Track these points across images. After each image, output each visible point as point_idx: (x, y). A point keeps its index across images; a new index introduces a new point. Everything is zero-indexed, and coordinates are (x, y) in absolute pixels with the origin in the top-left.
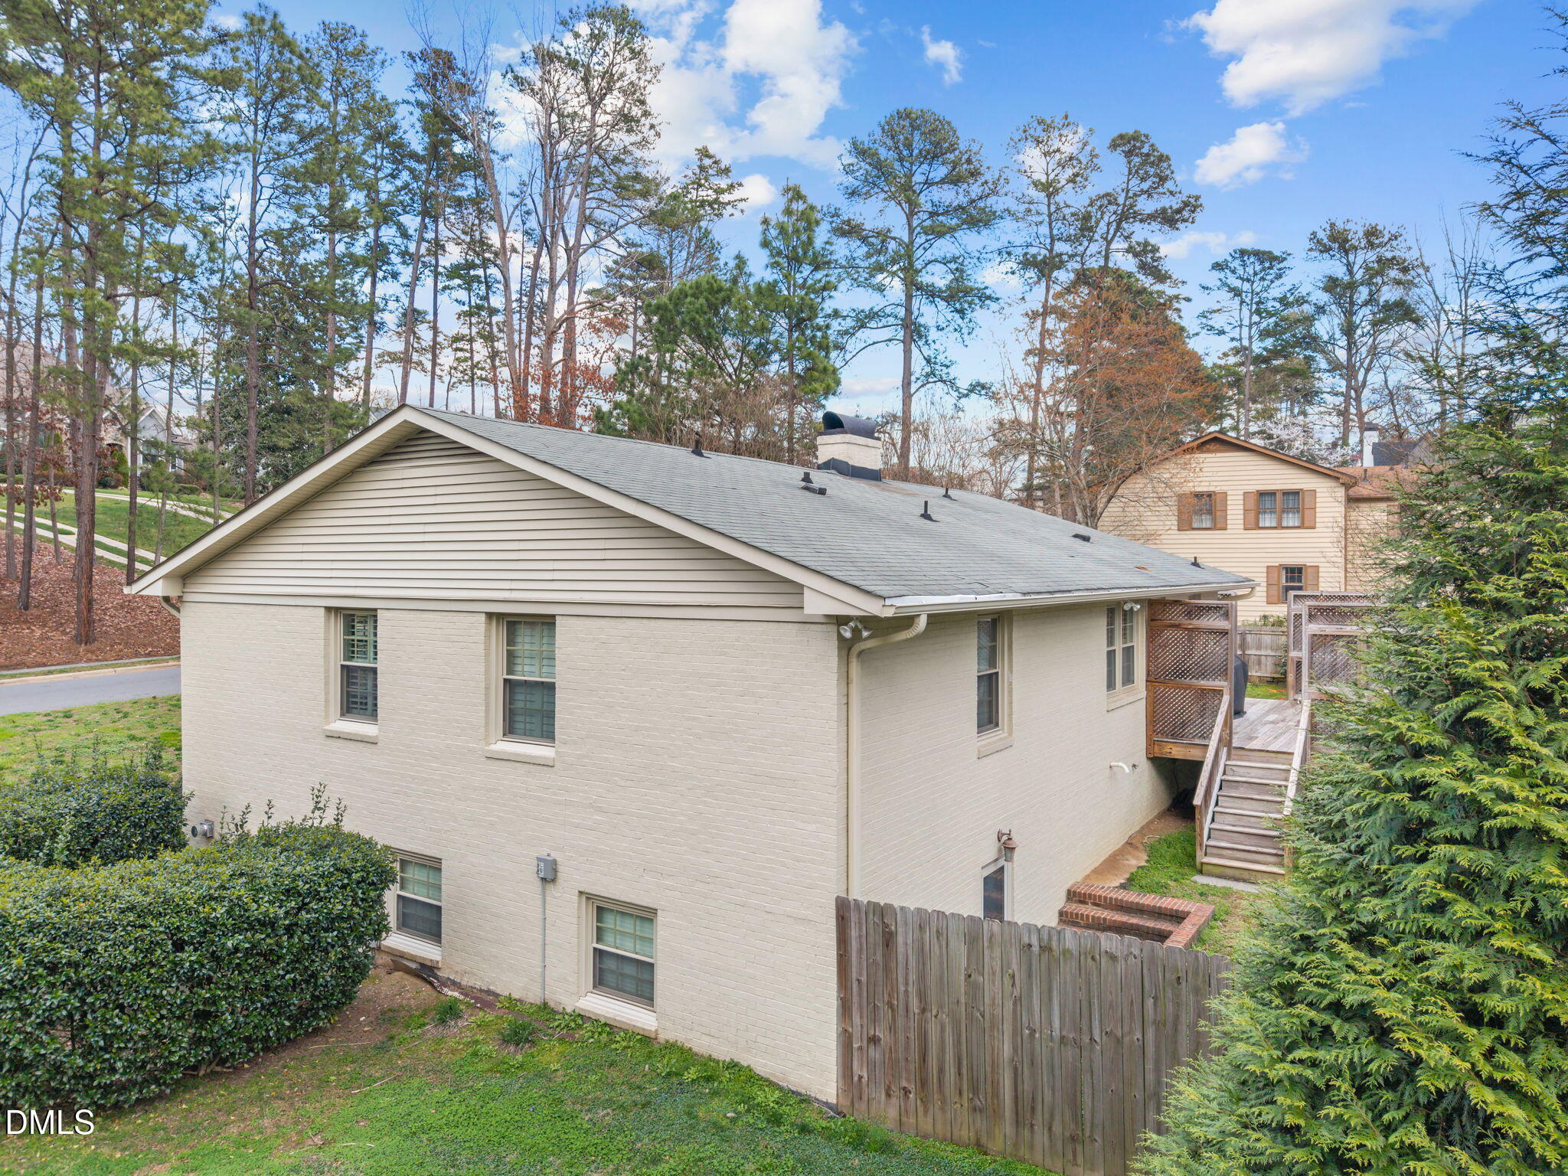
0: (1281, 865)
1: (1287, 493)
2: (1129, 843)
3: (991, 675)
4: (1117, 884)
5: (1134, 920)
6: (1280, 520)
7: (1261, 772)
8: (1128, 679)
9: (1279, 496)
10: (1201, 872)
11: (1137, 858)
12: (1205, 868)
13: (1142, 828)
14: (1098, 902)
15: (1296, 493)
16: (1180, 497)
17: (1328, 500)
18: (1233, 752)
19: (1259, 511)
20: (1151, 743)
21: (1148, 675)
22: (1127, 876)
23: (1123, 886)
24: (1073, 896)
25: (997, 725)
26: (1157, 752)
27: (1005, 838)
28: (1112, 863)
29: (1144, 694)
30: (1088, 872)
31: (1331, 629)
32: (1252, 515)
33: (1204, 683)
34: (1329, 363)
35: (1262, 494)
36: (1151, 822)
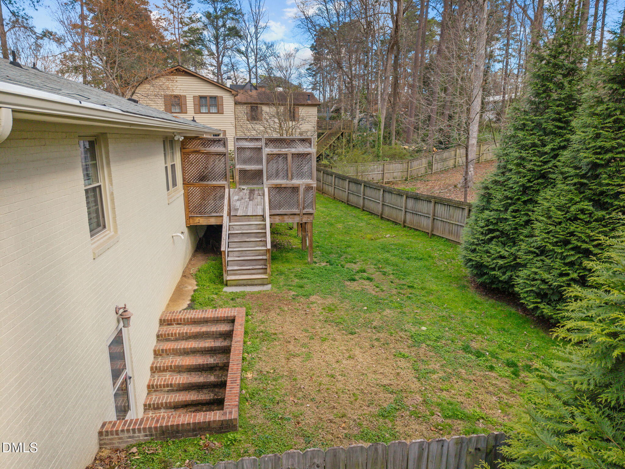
0: (265, 273)
1: (211, 97)
2: (184, 276)
3: (94, 189)
4: (186, 306)
5: (204, 329)
6: (209, 110)
7: (247, 227)
8: (174, 184)
9: (208, 98)
10: (227, 285)
11: (191, 285)
12: (228, 282)
13: (188, 265)
14: (179, 322)
15: (214, 98)
16: (166, 96)
17: (228, 101)
18: (232, 218)
19: (201, 106)
20: (188, 218)
21: (184, 180)
22: (190, 298)
23: (190, 307)
24: (163, 322)
25: (104, 227)
26: (193, 222)
27: (121, 311)
28: (179, 292)
29: (183, 192)
30: (167, 302)
31: (276, 151)
32: (197, 107)
33: (214, 183)
34: (209, 52)
35: (201, 97)
36: (191, 260)
